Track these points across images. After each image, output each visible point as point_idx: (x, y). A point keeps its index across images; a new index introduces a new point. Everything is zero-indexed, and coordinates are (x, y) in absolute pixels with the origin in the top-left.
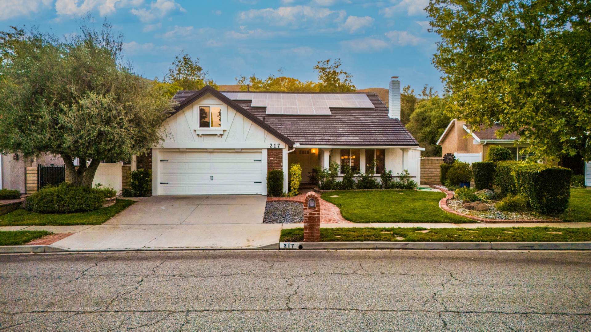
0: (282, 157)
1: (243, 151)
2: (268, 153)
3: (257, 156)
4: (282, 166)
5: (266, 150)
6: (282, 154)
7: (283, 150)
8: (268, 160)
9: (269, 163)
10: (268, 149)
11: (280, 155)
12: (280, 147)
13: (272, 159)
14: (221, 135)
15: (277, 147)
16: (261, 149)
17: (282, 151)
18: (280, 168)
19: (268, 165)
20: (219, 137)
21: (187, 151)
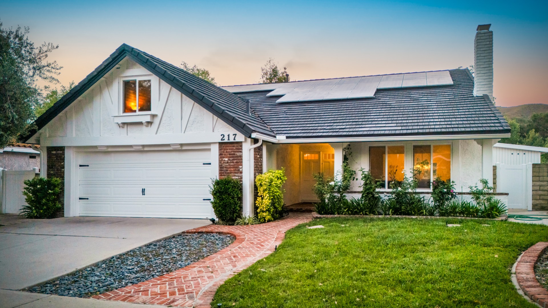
0: (241, 156)
1: (184, 148)
2: (220, 150)
3: (204, 157)
4: (241, 173)
5: (217, 146)
6: (241, 152)
7: (244, 145)
8: (220, 162)
9: (221, 167)
10: (220, 143)
11: (238, 154)
12: (237, 140)
13: (226, 159)
14: (149, 123)
15: (232, 140)
16: (209, 144)
17: (241, 146)
18: (239, 175)
19: (220, 170)
20: (147, 126)
21: (110, 150)
